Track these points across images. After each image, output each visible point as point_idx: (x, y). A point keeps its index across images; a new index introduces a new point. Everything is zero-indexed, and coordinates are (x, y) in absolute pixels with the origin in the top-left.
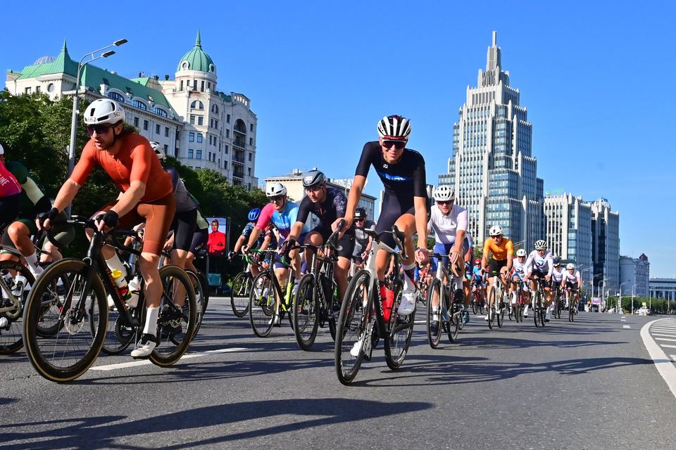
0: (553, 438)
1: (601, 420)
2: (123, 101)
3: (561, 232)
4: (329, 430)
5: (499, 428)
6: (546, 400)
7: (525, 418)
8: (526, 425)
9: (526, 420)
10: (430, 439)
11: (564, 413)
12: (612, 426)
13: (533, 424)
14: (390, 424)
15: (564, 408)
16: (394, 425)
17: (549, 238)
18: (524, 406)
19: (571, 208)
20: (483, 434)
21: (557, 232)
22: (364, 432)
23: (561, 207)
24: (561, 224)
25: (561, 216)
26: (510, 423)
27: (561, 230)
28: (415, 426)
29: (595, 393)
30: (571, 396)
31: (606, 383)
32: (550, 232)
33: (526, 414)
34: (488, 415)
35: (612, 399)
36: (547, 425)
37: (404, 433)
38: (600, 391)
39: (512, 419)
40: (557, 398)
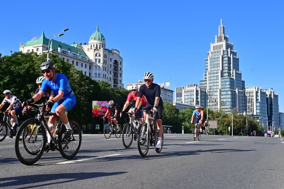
0: (251, 187)
1: (272, 180)
2: (67, 54)
3: (253, 103)
4: (156, 186)
5: (228, 184)
8: (240, 183)
9: (240, 181)
12: (277, 182)
13: (243, 182)
14: (182, 183)
15: (256, 176)
16: (184, 183)
17: (248, 106)
18: (239, 175)
19: (257, 92)
20: (222, 186)
21: (251, 103)
22: (171, 186)
23: (253, 92)
24: (253, 100)
25: (253, 96)
26: (233, 182)
28: (192, 184)
29: (269, 169)
30: (259, 171)
31: (274, 165)
32: (248, 103)
33: (240, 178)
34: (224, 179)
35: (277, 171)
36: (249, 182)
37: (188, 187)
38: (271, 168)
39: (234, 180)
40: (253, 172)
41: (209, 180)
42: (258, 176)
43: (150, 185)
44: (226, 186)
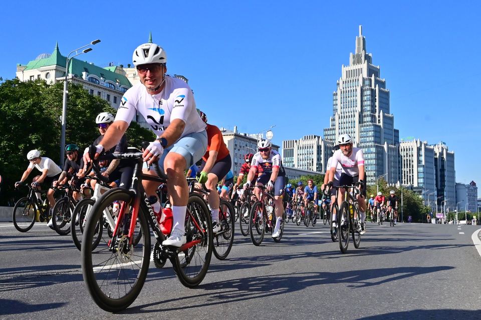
1: (442, 297)
2: (99, 83)
3: (413, 167)
4: (249, 308)
5: (370, 305)
6: (403, 285)
7: (389, 297)
8: (389, 302)
10: (321, 314)
11: (416, 293)
13: (394, 302)
15: (416, 290)
16: (295, 304)
17: (404, 171)
18: (387, 289)
19: (419, 149)
21: (410, 167)
22: (274, 309)
23: (412, 149)
24: (412, 161)
25: (412, 156)
26: (378, 301)
27: (413, 165)
28: (310, 304)
29: (439, 279)
30: (421, 282)
32: (404, 167)
33: (389, 295)
35: (450, 283)
36: (403, 302)
37: (302, 309)
39: (379, 298)
40: (411, 283)
41: (337, 299)
43: (238, 307)
44: (366, 309)
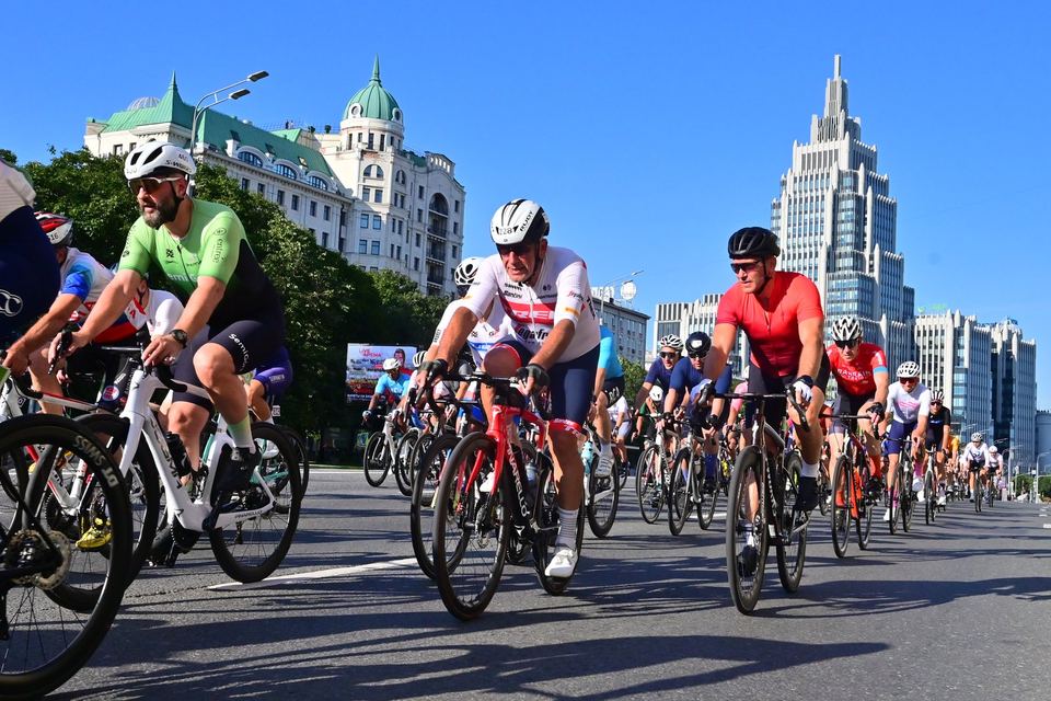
1: (1015, 688)
2: (261, 165)
3: (942, 372)
6: (926, 652)
7: (893, 683)
8: (895, 695)
11: (955, 675)
13: (906, 694)
15: (955, 666)
19: (958, 333)
21: (936, 372)
23: (943, 331)
24: (942, 360)
25: (942, 347)
26: (870, 690)
27: (942, 368)
29: (1004, 641)
30: (965, 646)
31: (1020, 625)
33: (893, 676)
35: (1032, 652)
36: (928, 694)
38: (1012, 638)
39: (873, 685)
40: (942, 648)
42: (961, 667)
